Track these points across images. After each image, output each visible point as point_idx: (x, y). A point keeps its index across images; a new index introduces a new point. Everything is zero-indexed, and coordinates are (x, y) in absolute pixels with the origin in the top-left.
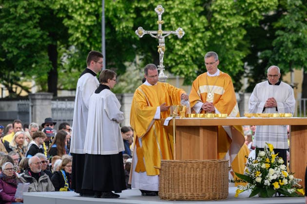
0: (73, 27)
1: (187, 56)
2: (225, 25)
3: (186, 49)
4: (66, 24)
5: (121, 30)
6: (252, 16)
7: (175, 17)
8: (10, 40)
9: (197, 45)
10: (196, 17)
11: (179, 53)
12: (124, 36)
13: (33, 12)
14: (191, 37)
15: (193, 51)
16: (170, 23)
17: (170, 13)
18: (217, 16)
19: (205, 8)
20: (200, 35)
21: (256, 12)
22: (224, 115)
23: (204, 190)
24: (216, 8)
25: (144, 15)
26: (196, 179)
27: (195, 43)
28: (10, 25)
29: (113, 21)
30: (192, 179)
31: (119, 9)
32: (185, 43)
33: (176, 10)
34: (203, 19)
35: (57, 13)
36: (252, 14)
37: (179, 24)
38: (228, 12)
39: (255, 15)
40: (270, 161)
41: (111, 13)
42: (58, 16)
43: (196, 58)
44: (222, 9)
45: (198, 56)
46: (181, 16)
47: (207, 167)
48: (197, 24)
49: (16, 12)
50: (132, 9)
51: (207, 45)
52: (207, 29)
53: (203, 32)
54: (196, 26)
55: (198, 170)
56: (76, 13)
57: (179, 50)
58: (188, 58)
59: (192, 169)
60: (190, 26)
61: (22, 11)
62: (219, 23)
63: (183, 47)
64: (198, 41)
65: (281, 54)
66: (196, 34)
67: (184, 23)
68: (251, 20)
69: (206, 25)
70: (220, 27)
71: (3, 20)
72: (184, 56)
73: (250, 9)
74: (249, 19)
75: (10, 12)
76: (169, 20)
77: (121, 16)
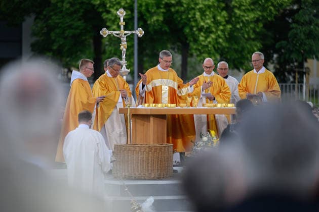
0: (110, 19)
1: (210, 46)
2: (243, 19)
3: (209, 40)
4: (104, 17)
5: (152, 23)
6: (268, 11)
7: (199, 11)
8: (57, 31)
9: (219, 37)
10: (218, 12)
11: (203, 43)
12: (155, 28)
13: (78, 6)
14: (214, 30)
15: (215, 42)
16: (195, 17)
17: (196, 8)
18: (237, 11)
19: (227, 5)
20: (221, 27)
21: (272, 8)
22: (173, 105)
23: (150, 171)
24: (236, 4)
25: (173, 10)
26: (143, 161)
27: (217, 34)
28: (57, 17)
29: (145, 15)
30: (139, 161)
31: (151, 5)
32: (208, 34)
33: (201, 6)
34: (224, 13)
35: (98, 8)
36: (268, 9)
37: (203, 18)
38: (246, 7)
39: (271, 10)
40: (212, 145)
41: (143, 8)
42: (98, 10)
43: (218, 48)
44: (241, 5)
45: (219, 46)
46: (205, 11)
47: (153, 151)
48: (219, 18)
49: (62, 6)
50: (162, 4)
51: (227, 36)
52: (228, 22)
53: (224, 25)
54: (218, 20)
55: (145, 153)
56: (113, 7)
57: (203, 41)
58: (211, 48)
59: (140, 152)
60: (212, 20)
61: (68, 6)
62: (239, 18)
63: (206, 38)
64: (219, 33)
65: (295, 45)
66: (218, 26)
67: (207, 17)
68: (267, 15)
69: (227, 19)
70: (240, 20)
71: (52, 13)
72: (207, 46)
73: (266, 6)
74: (265, 14)
75: (57, 6)
76: (195, 14)
77: (153, 11)
